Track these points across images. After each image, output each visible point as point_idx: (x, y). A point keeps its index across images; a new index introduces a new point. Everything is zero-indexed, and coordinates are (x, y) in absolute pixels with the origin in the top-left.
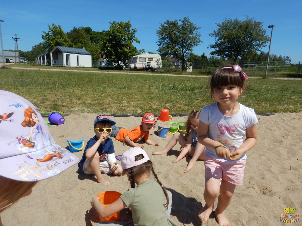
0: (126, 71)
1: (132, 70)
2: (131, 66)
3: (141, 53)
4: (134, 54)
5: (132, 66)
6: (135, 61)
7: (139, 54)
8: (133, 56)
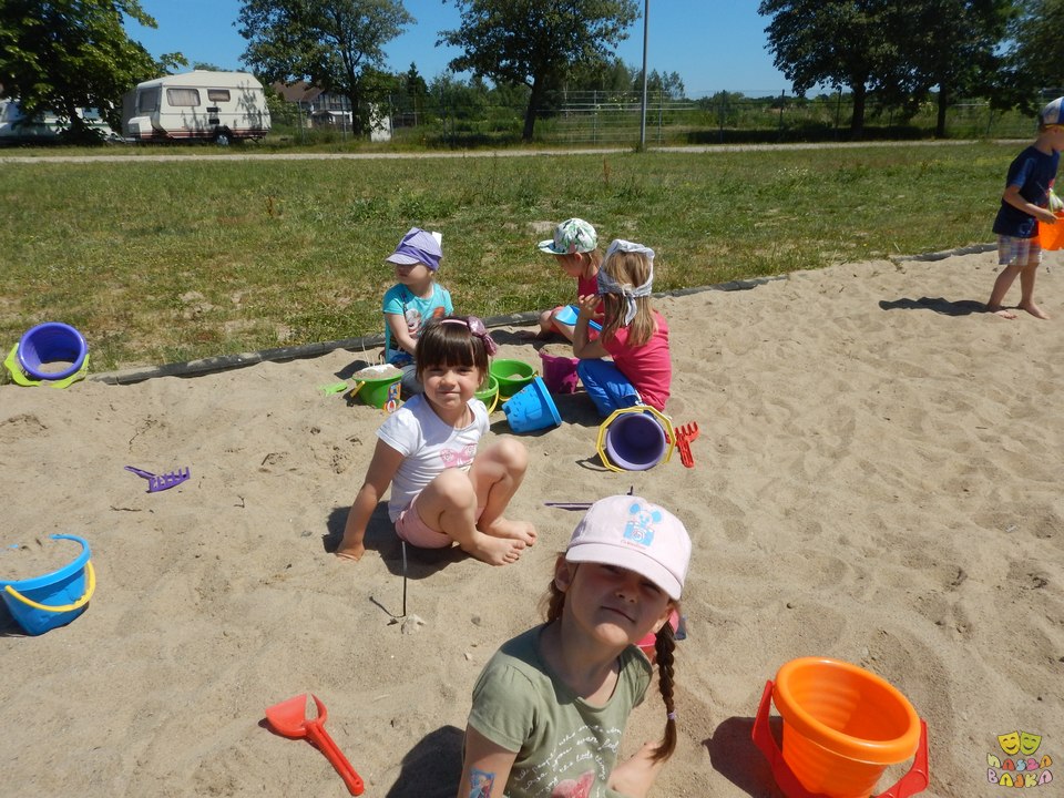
0: (118, 149)
1: (143, 142)
2: (137, 125)
3: (170, 68)
4: (140, 75)
5: (144, 124)
6: (150, 102)
7: (162, 72)
8: (136, 81)
